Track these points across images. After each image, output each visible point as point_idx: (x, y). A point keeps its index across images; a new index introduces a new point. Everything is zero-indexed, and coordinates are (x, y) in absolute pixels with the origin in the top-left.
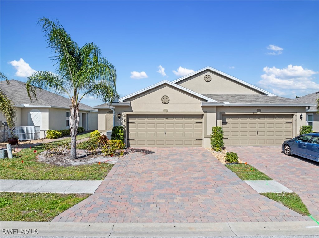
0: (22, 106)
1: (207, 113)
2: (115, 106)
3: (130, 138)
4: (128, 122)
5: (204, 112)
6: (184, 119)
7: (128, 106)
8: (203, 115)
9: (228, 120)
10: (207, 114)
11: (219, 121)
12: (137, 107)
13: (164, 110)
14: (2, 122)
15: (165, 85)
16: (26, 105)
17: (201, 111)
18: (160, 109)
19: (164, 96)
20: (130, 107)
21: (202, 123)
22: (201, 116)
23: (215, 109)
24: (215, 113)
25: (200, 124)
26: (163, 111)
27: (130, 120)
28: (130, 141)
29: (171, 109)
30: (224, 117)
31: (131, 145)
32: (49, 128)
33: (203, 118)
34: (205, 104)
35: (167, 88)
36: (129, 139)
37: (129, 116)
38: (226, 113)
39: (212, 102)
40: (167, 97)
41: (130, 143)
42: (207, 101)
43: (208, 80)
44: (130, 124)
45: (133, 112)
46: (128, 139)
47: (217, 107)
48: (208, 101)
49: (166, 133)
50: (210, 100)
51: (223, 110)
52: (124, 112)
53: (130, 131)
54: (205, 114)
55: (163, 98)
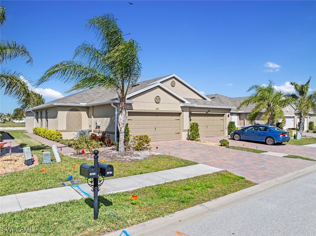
12: (137, 105)
13: (156, 108)
17: (179, 110)
19: (157, 97)
20: (131, 105)
21: (179, 120)
23: (189, 109)
24: (189, 112)
27: (129, 117)
30: (191, 115)
33: (180, 116)
34: (184, 105)
35: (159, 90)
43: (173, 85)
45: (133, 110)
48: (186, 103)
49: (156, 129)
54: (183, 113)
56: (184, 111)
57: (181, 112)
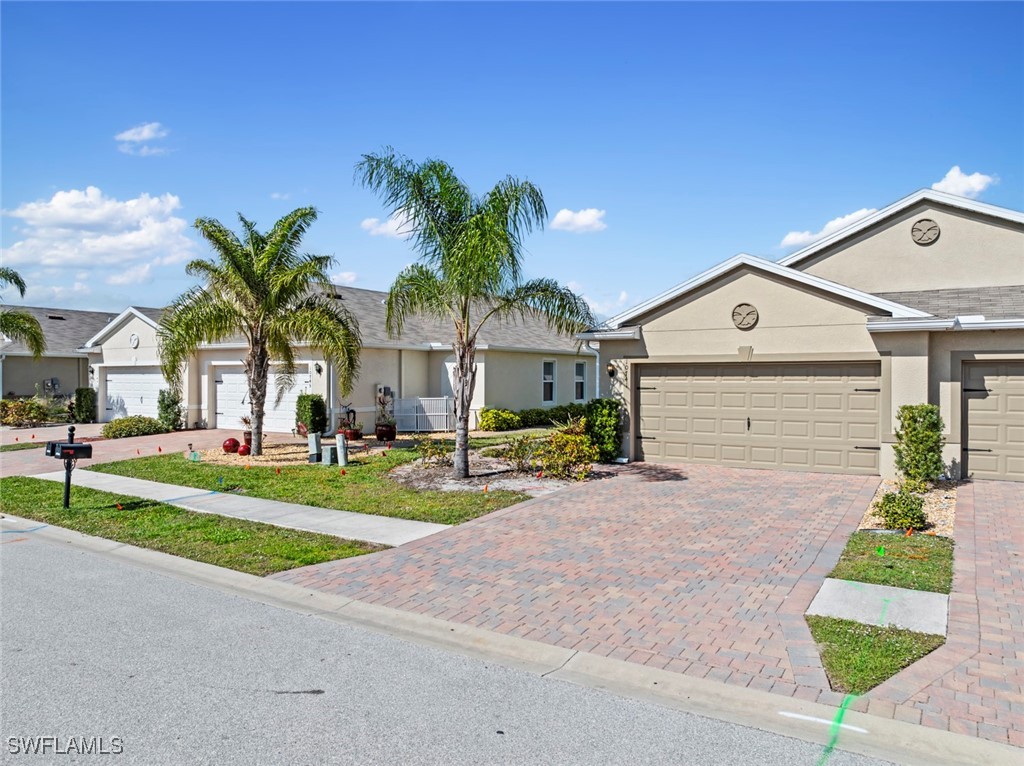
0: (426, 346)
1: (893, 358)
2: (602, 341)
3: (643, 435)
4: (636, 389)
5: (882, 354)
6: (812, 377)
7: (633, 341)
8: (879, 363)
9: (990, 382)
10: (895, 360)
11: (949, 384)
12: (660, 343)
13: (741, 349)
14: (379, 387)
15: (744, 271)
16: (436, 345)
17: (868, 349)
18: (730, 345)
19: (740, 306)
20: (640, 342)
21: (879, 390)
22: (872, 368)
23: (925, 341)
24: (926, 358)
25: (872, 396)
26: (737, 353)
27: (645, 381)
28: (645, 444)
29: (764, 345)
30: (975, 371)
31: (646, 456)
32: (486, 404)
33: (880, 375)
34: (883, 324)
35: (749, 278)
36: (641, 438)
37: (639, 371)
38: (978, 357)
39: (909, 319)
40: (749, 309)
41: (644, 450)
42: (889, 314)
43: (925, 237)
44: (643, 394)
45: (647, 357)
46: (638, 437)
47: (933, 335)
48: (894, 316)
49: (752, 423)
50: (899, 310)
51: (964, 346)
52: (625, 357)
53: (642, 414)
54: (884, 360)
55: (738, 310)
56: (893, 352)
57: (878, 357)
